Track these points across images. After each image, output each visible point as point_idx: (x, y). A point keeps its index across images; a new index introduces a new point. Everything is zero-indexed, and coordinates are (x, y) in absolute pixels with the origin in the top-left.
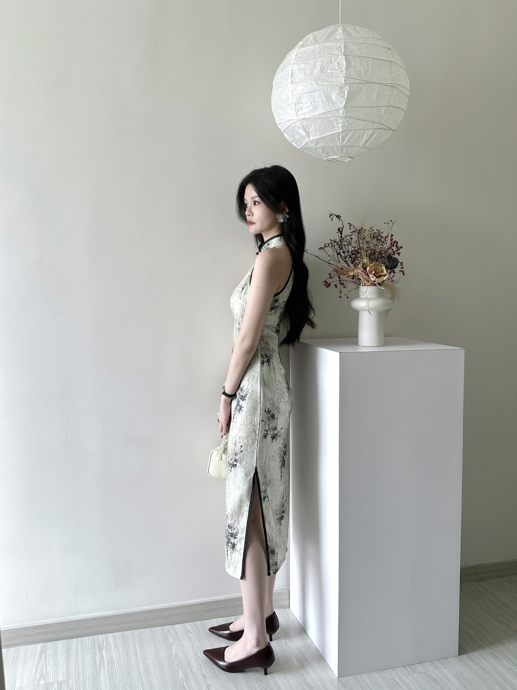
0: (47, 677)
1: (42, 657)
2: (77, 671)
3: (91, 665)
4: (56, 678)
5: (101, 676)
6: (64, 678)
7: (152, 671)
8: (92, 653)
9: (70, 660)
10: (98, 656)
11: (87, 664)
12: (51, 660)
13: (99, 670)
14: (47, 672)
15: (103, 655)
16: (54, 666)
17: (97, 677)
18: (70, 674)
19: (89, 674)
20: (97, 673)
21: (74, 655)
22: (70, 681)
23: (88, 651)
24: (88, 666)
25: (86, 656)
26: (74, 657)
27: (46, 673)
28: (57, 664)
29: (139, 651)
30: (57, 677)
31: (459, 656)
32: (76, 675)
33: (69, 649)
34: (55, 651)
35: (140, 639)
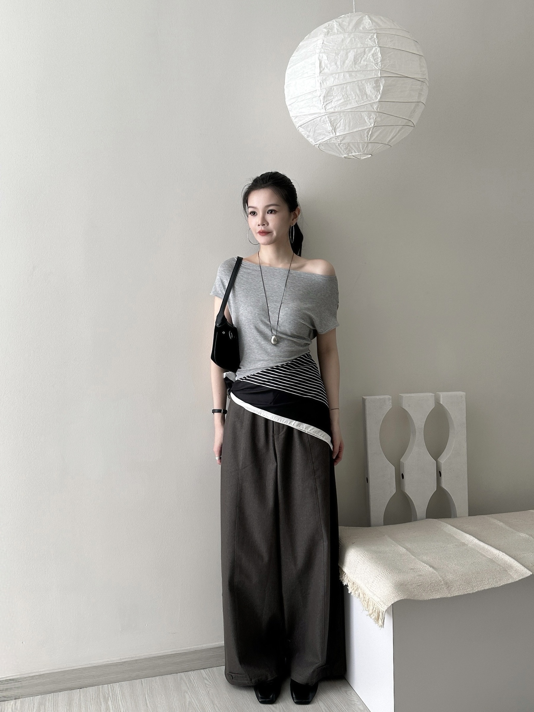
8: (97, 704)
10: (103, 707)
15: (109, 705)
21: (76, 707)
26: (77, 709)
29: (149, 701)
33: (71, 701)
34: (55, 703)
35: (149, 687)
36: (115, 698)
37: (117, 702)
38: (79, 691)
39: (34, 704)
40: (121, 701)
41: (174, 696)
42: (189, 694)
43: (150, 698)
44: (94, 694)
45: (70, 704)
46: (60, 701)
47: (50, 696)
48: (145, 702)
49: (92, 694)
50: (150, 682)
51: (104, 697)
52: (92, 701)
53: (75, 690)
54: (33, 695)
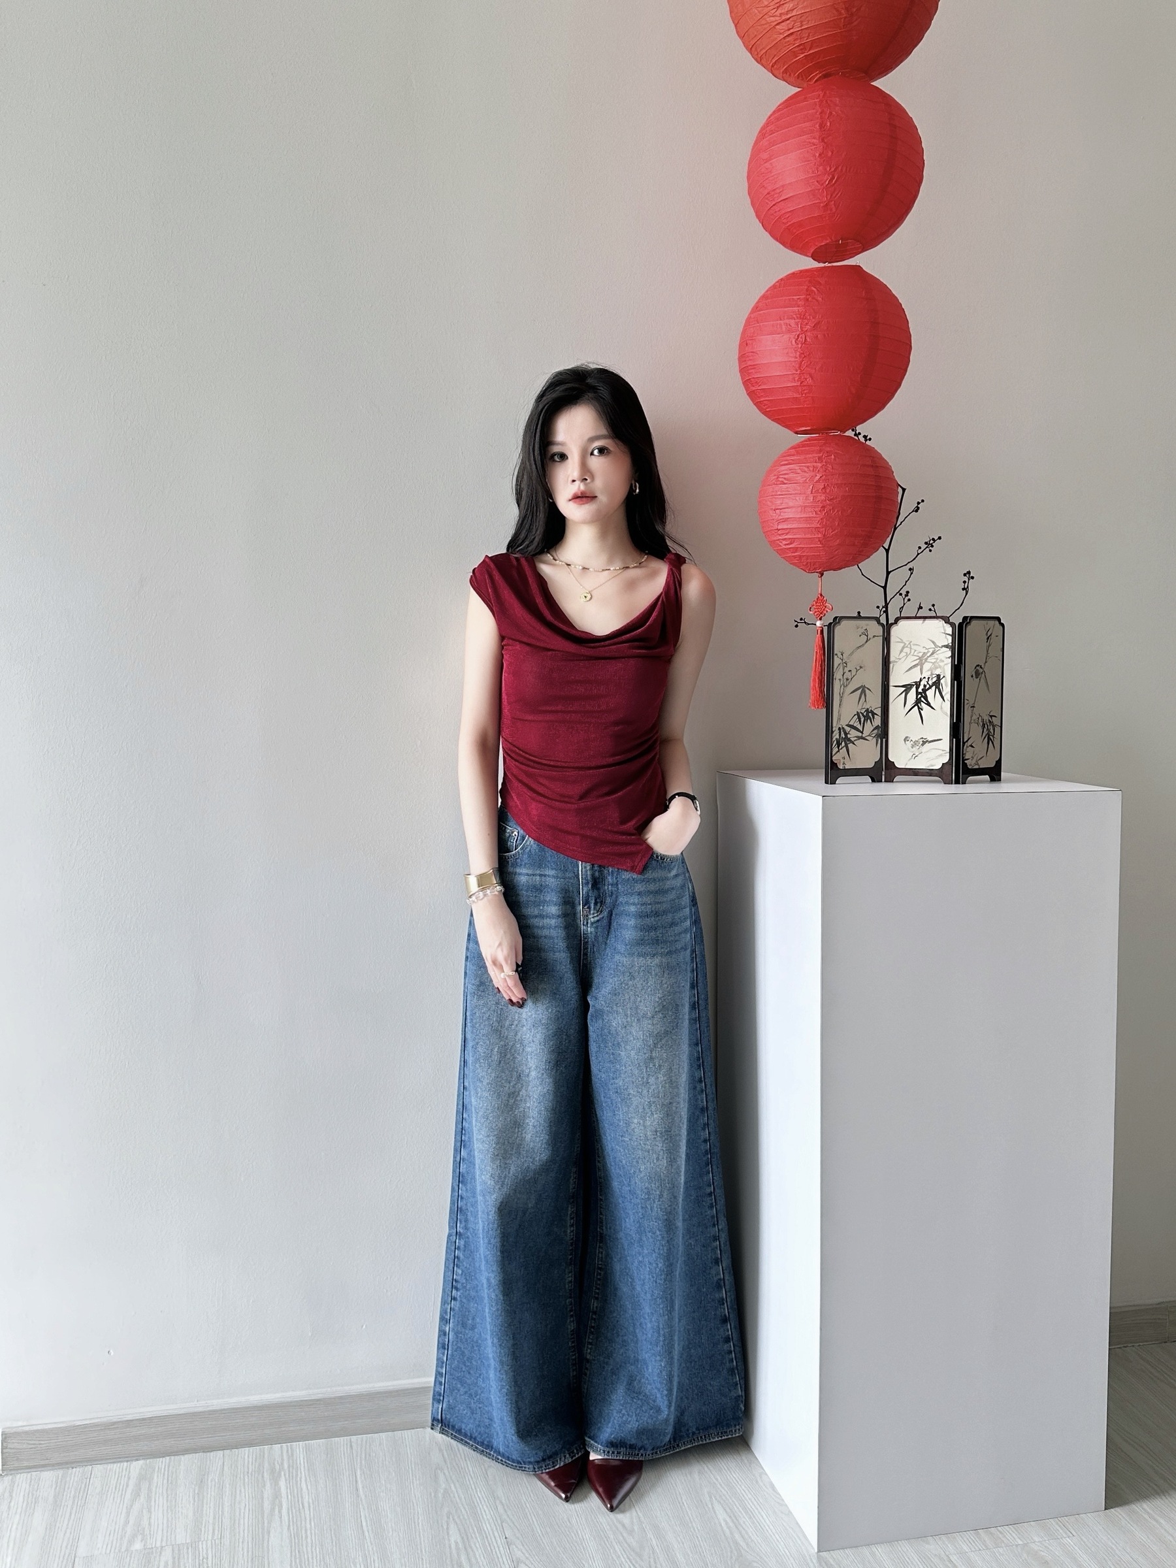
0: (150, 1534)
1: (142, 1491)
2: (219, 1522)
3: (251, 1512)
4: (169, 1537)
5: (272, 1535)
6: (188, 1536)
7: (390, 1526)
8: (256, 1485)
9: (205, 1501)
10: (268, 1492)
11: (242, 1508)
12: (161, 1498)
13: (269, 1523)
14: (150, 1524)
15: (280, 1488)
16: (167, 1511)
17: (263, 1537)
18: (203, 1529)
19: (246, 1531)
20: (263, 1529)
21: (213, 1487)
22: (202, 1544)
23: (246, 1480)
24: (244, 1513)
25: (240, 1491)
26: (214, 1492)
27: (147, 1526)
28: (175, 1506)
29: (362, 1482)
30: (173, 1536)
31: (1105, 1510)
32: (216, 1531)
33: (204, 1475)
34: (172, 1477)
35: (366, 1455)
36: (294, 1475)
37: (297, 1482)
38: (222, 1456)
39: (129, 1478)
40: (306, 1480)
41: (416, 1477)
42: (447, 1474)
43: (365, 1478)
44: (252, 1463)
45: (201, 1482)
46: (182, 1473)
47: (162, 1462)
48: (354, 1486)
49: (248, 1461)
50: (368, 1444)
51: (273, 1471)
52: (246, 1476)
53: (215, 1452)
54: (129, 1459)
